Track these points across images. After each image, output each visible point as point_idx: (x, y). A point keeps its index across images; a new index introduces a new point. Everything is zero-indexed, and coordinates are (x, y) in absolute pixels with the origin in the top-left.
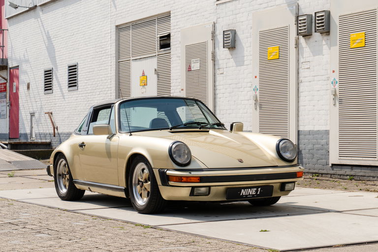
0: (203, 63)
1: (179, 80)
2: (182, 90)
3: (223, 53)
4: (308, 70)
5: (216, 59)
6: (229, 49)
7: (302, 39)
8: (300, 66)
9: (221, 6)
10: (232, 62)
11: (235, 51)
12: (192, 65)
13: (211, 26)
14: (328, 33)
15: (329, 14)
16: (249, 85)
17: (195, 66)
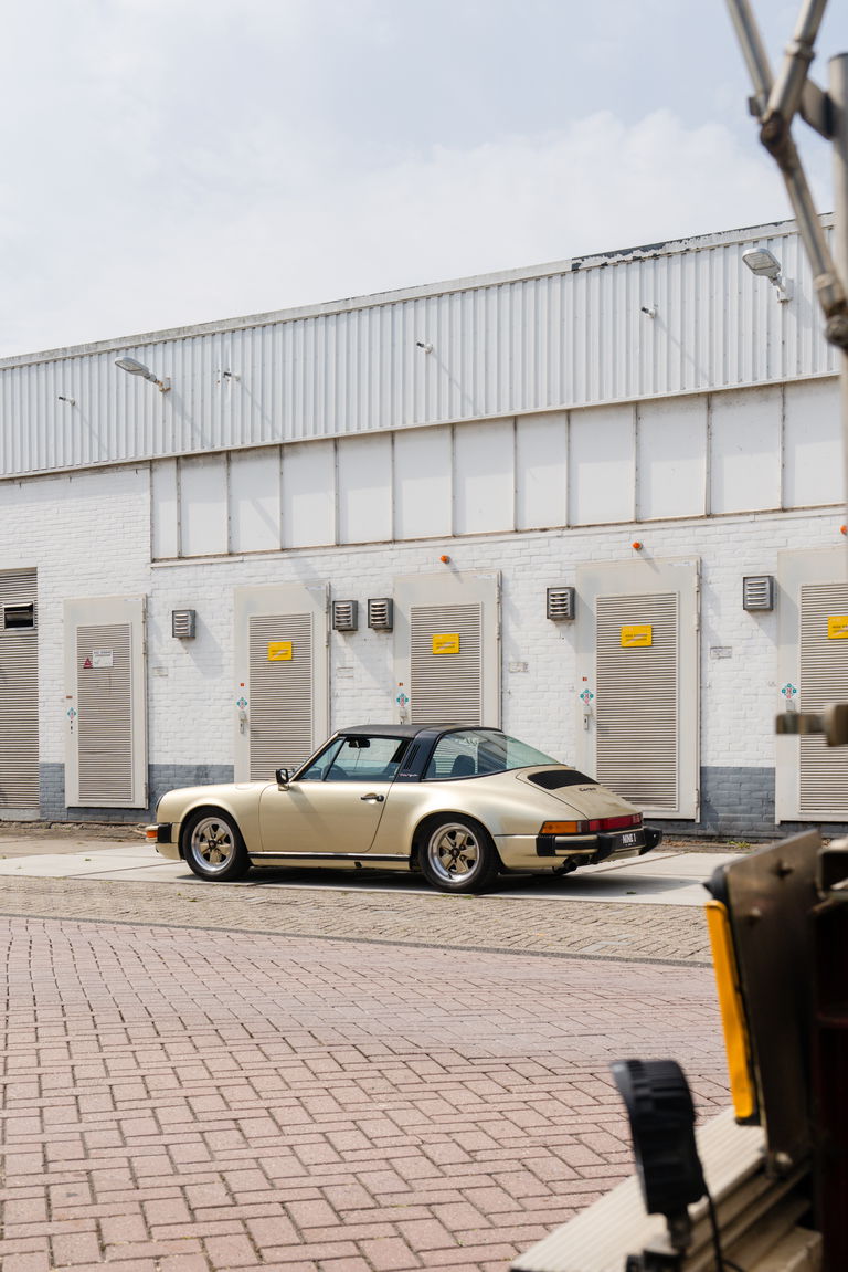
0: (122, 657)
1: (62, 682)
2: (69, 697)
3: (166, 644)
4: (351, 680)
5: (150, 653)
6: (181, 638)
7: (337, 636)
8: (333, 673)
9: (161, 572)
10: (187, 659)
11: (193, 644)
12: (95, 660)
13: (141, 599)
14: (389, 629)
15: (391, 602)
16: (227, 696)
17: (102, 661)
